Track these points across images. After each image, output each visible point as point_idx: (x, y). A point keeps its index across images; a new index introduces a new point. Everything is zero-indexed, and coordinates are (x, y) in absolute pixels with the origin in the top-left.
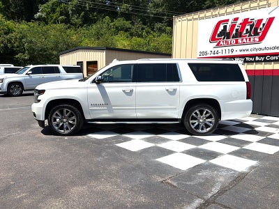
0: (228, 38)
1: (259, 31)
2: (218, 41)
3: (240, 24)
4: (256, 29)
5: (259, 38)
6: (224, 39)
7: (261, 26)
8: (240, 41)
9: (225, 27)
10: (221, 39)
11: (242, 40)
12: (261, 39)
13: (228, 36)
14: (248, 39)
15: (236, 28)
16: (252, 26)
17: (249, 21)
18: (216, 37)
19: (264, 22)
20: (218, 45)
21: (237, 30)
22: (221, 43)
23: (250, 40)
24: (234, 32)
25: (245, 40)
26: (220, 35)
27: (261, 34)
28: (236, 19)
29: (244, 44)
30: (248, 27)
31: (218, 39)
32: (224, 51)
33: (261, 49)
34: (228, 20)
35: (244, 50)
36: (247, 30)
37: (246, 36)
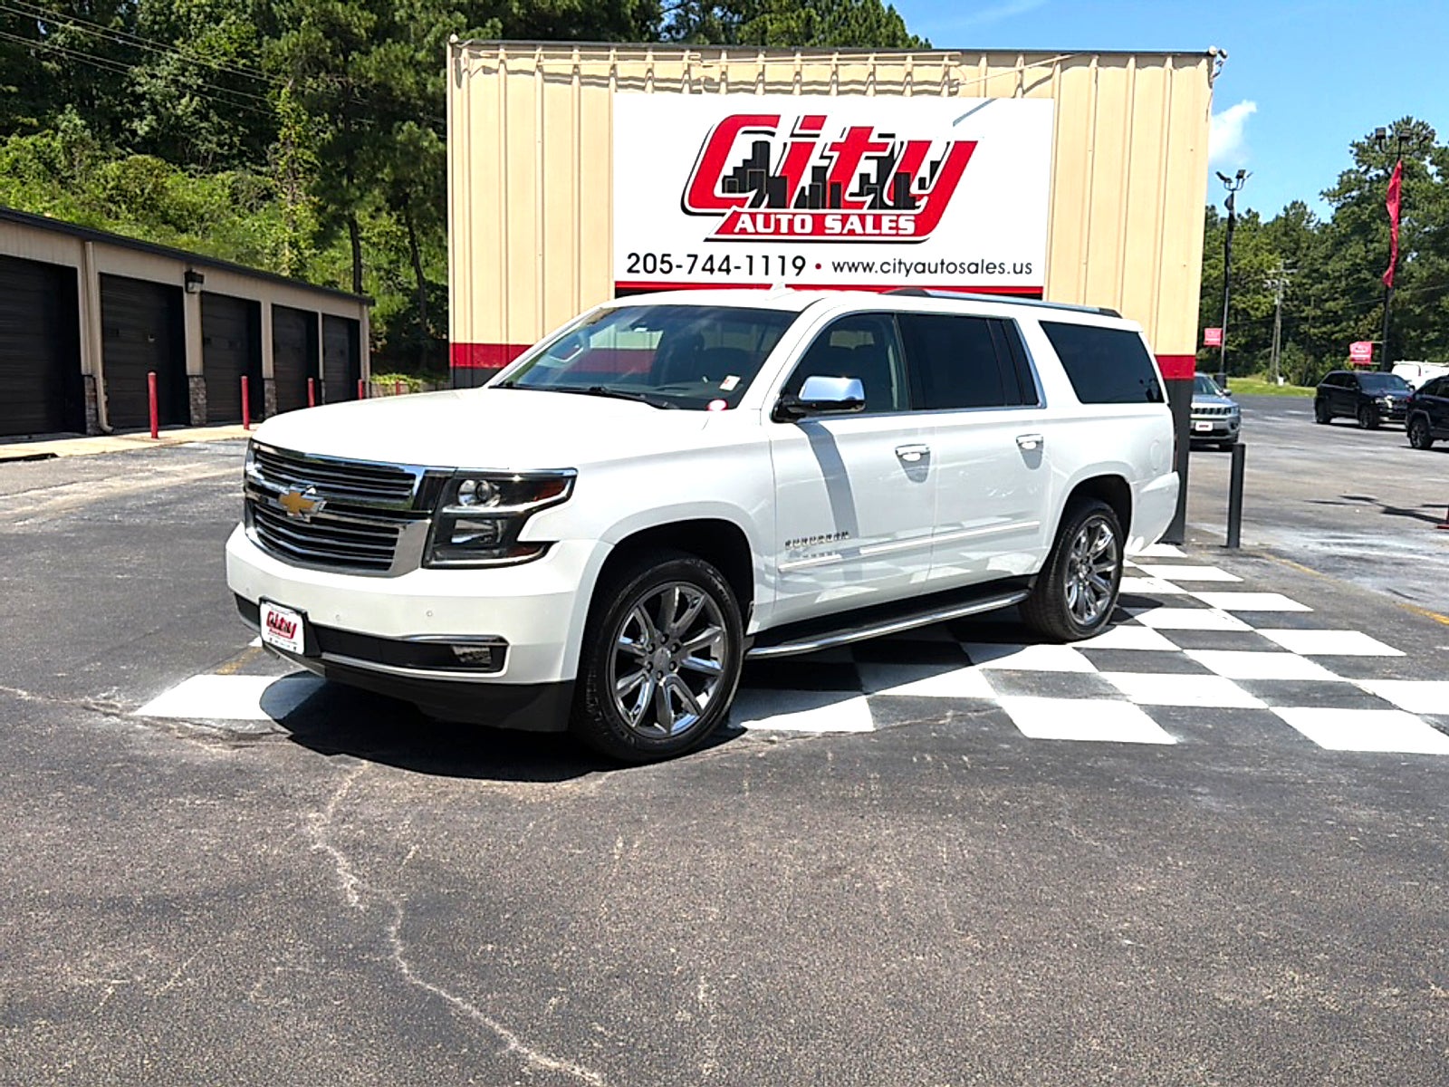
0: (779, 202)
1: (914, 189)
2: (729, 212)
3: (834, 147)
4: (903, 180)
5: (917, 219)
6: (756, 203)
7: (924, 171)
8: (833, 223)
9: (761, 150)
10: (741, 203)
11: (845, 219)
12: (926, 224)
13: (777, 192)
14: (869, 220)
15: (814, 160)
16: (884, 165)
17: (873, 139)
18: (718, 191)
19: (935, 153)
20: (727, 228)
21: (818, 172)
22: (745, 222)
23: (877, 224)
24: (806, 180)
25: (854, 223)
26: (740, 180)
27: (923, 203)
28: (814, 122)
29: (850, 238)
30: (867, 166)
31: (726, 203)
32: (759, 264)
33: (924, 268)
34: (774, 120)
35: (853, 267)
36: (864, 178)
37: (860, 205)
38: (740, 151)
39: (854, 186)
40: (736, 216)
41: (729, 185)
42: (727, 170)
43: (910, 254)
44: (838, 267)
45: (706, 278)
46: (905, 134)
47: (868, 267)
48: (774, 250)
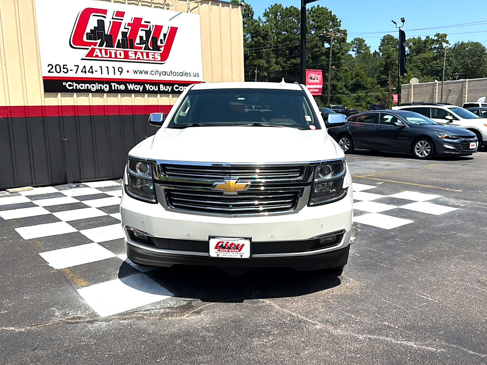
0: (110, 45)
1: (159, 43)
2: (90, 48)
3: (129, 24)
4: (155, 40)
5: (161, 55)
6: (101, 45)
7: (161, 37)
8: (131, 54)
9: (101, 23)
10: (95, 44)
11: (136, 53)
12: (165, 57)
13: (109, 41)
14: (145, 54)
15: (122, 29)
16: (148, 33)
17: (143, 23)
18: (85, 39)
19: (165, 30)
20: (91, 54)
21: (124, 34)
22: (97, 52)
23: (148, 56)
24: (120, 37)
25: (139, 55)
26: (94, 34)
27: (162, 49)
28: (121, 14)
29: (138, 61)
31: (89, 44)
32: (105, 70)
33: (165, 73)
34: (105, 12)
35: (141, 72)
36: (141, 38)
37: (141, 48)
38: (92, 23)
39: (138, 40)
40: (93, 50)
41: (89, 37)
42: (88, 30)
43: (160, 68)
44: (135, 72)
45: (83, 75)
46: (154, 22)
47: (146, 73)
48: (110, 64)
